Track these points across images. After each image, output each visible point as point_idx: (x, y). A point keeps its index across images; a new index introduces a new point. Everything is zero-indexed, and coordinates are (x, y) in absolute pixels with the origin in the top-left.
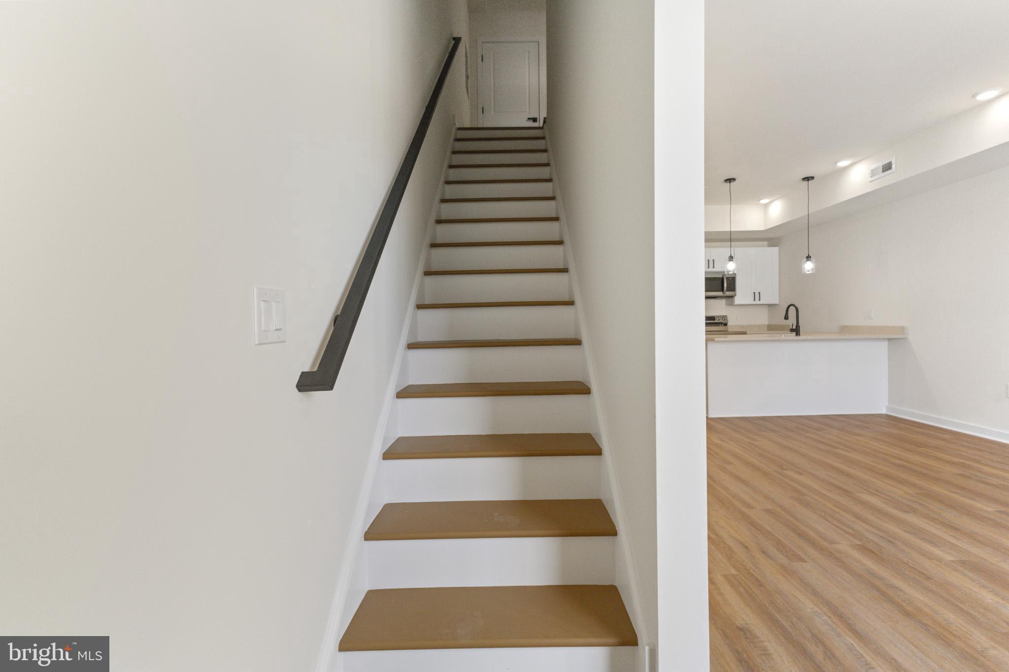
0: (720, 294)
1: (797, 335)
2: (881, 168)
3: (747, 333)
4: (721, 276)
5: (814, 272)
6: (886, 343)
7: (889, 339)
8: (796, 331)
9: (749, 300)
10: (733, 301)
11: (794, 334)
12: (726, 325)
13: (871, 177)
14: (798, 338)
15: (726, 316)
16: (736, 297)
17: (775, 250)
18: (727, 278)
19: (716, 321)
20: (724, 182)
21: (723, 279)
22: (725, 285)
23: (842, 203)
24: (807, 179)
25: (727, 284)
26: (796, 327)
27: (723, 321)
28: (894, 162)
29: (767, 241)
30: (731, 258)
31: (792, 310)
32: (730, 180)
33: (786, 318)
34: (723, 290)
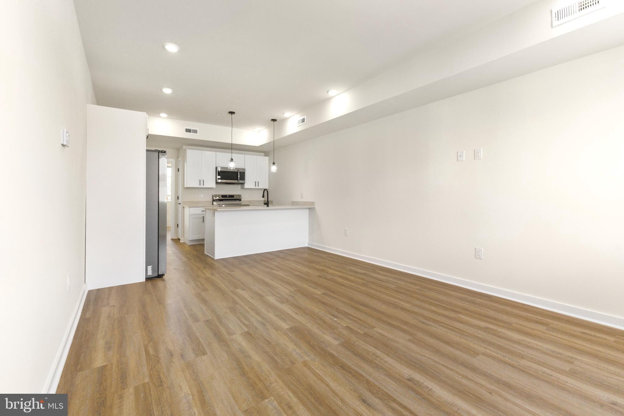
0: (236, 181)
1: (267, 206)
2: (301, 120)
3: (250, 205)
4: (237, 171)
5: (276, 172)
6: (308, 210)
7: (309, 208)
8: (267, 204)
9: (253, 187)
10: (244, 186)
11: (266, 206)
12: (240, 200)
13: (298, 124)
14: (268, 208)
15: (241, 195)
16: (245, 184)
17: (267, 158)
18: (240, 172)
19: (235, 198)
20: (228, 113)
21: (238, 172)
22: (239, 176)
23: (286, 136)
24: (274, 120)
25: (240, 176)
26: (267, 202)
27: (238, 198)
28: (305, 118)
29: (264, 153)
30: (232, 160)
31: (266, 192)
32: (232, 113)
33: (263, 197)
34: (237, 180)
